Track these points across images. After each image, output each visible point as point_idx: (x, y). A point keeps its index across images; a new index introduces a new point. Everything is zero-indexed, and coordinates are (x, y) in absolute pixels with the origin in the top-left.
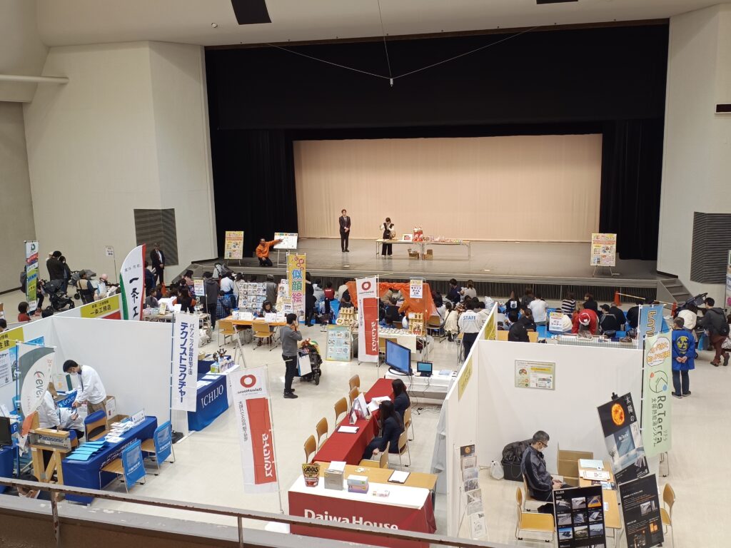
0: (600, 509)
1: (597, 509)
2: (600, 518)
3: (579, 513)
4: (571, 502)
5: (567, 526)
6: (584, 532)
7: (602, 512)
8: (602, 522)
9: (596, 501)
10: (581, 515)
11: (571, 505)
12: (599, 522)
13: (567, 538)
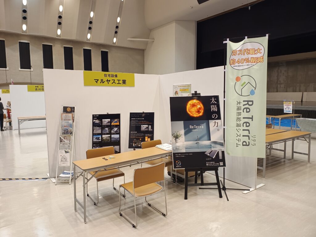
0: (119, 126)
1: (116, 126)
2: (118, 131)
3: (106, 127)
4: (102, 121)
5: (99, 134)
6: (108, 138)
7: (119, 128)
8: (119, 134)
9: (116, 122)
10: (107, 129)
11: (102, 123)
12: (117, 134)
13: (98, 141)
